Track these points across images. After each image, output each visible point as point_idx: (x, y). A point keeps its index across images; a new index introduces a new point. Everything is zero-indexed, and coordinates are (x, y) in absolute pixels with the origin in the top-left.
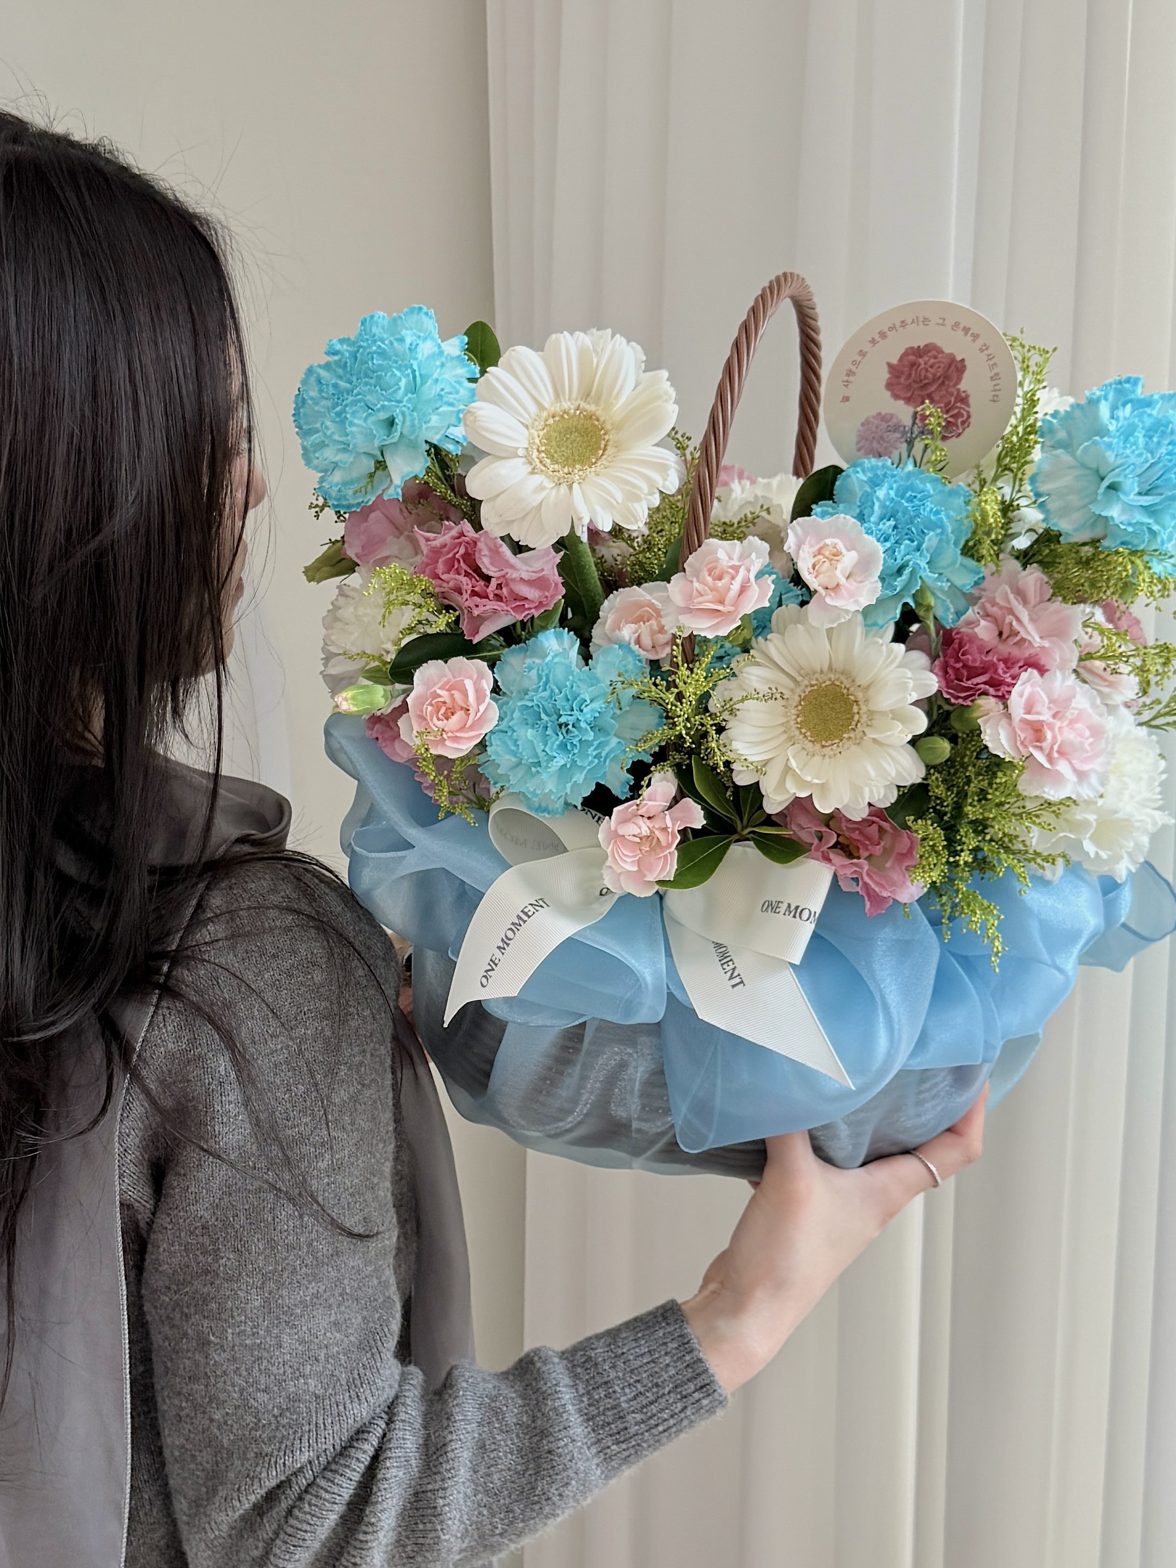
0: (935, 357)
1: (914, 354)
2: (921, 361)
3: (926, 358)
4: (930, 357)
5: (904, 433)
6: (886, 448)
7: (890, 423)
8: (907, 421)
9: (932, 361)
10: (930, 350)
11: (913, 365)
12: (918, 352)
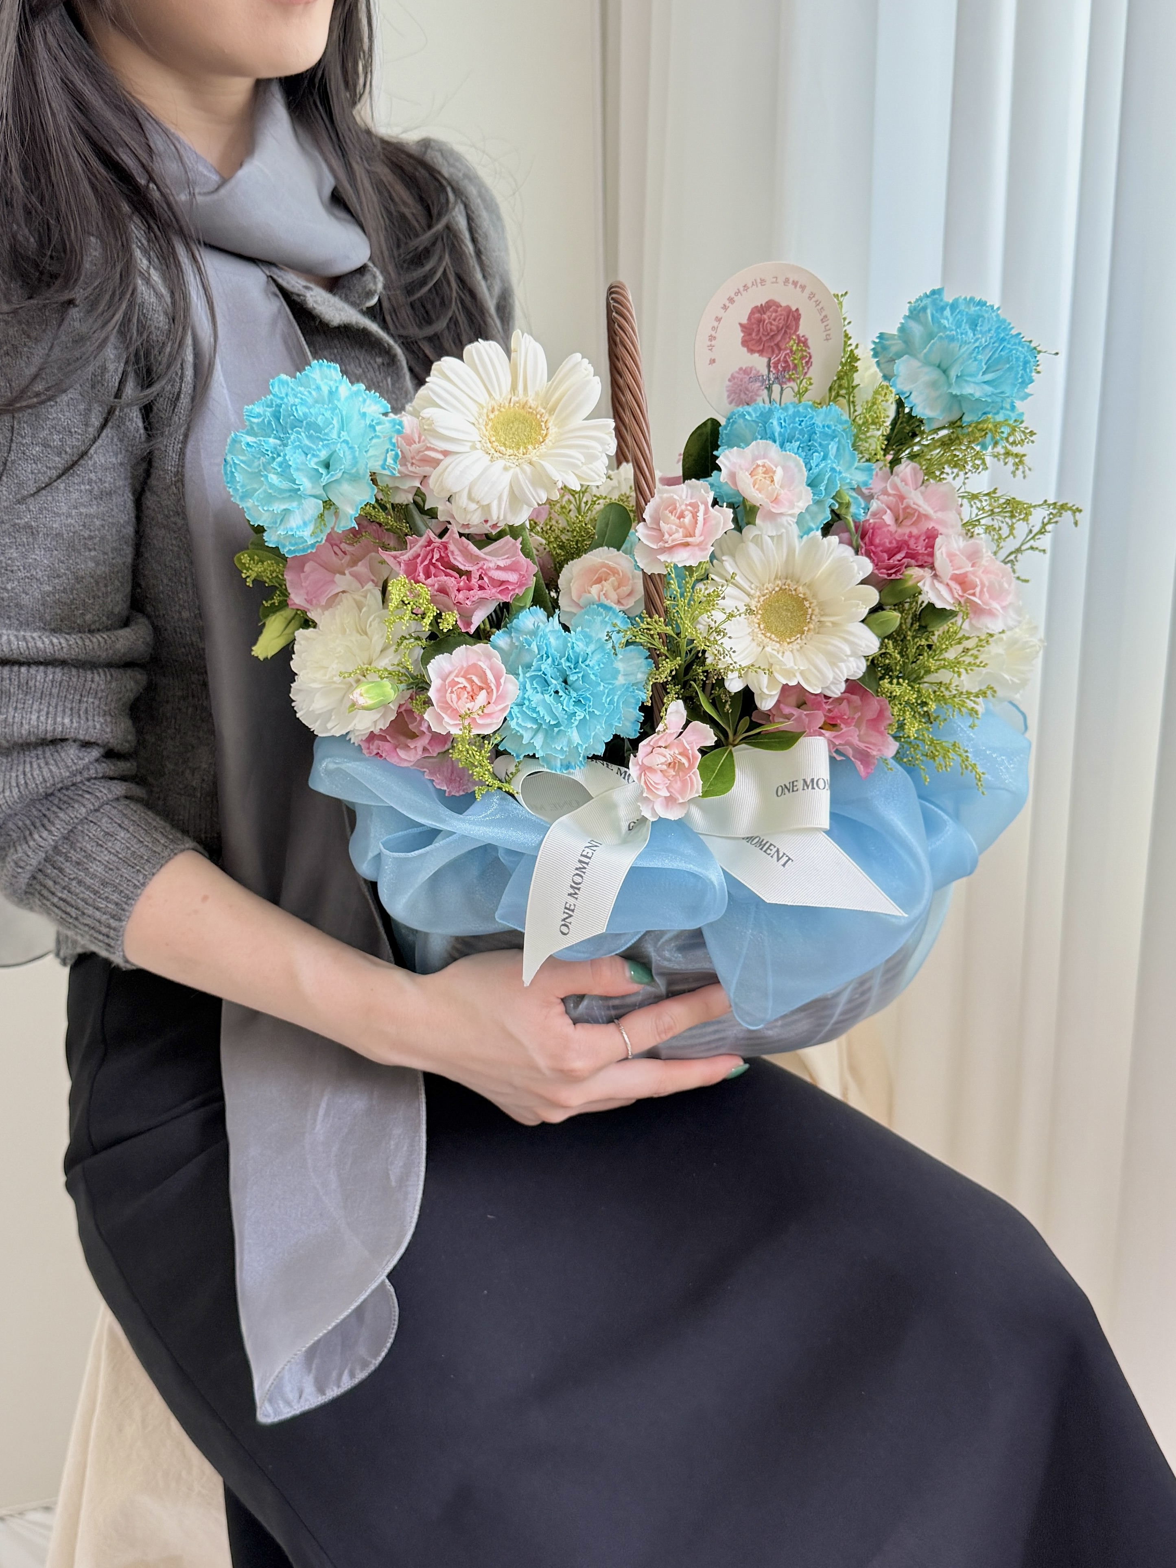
0: (776, 311)
1: (759, 312)
2: (765, 316)
3: (768, 314)
4: (772, 312)
5: (763, 381)
6: (752, 397)
7: (752, 375)
8: (765, 371)
9: (774, 315)
10: (770, 305)
11: (760, 321)
12: (761, 310)
